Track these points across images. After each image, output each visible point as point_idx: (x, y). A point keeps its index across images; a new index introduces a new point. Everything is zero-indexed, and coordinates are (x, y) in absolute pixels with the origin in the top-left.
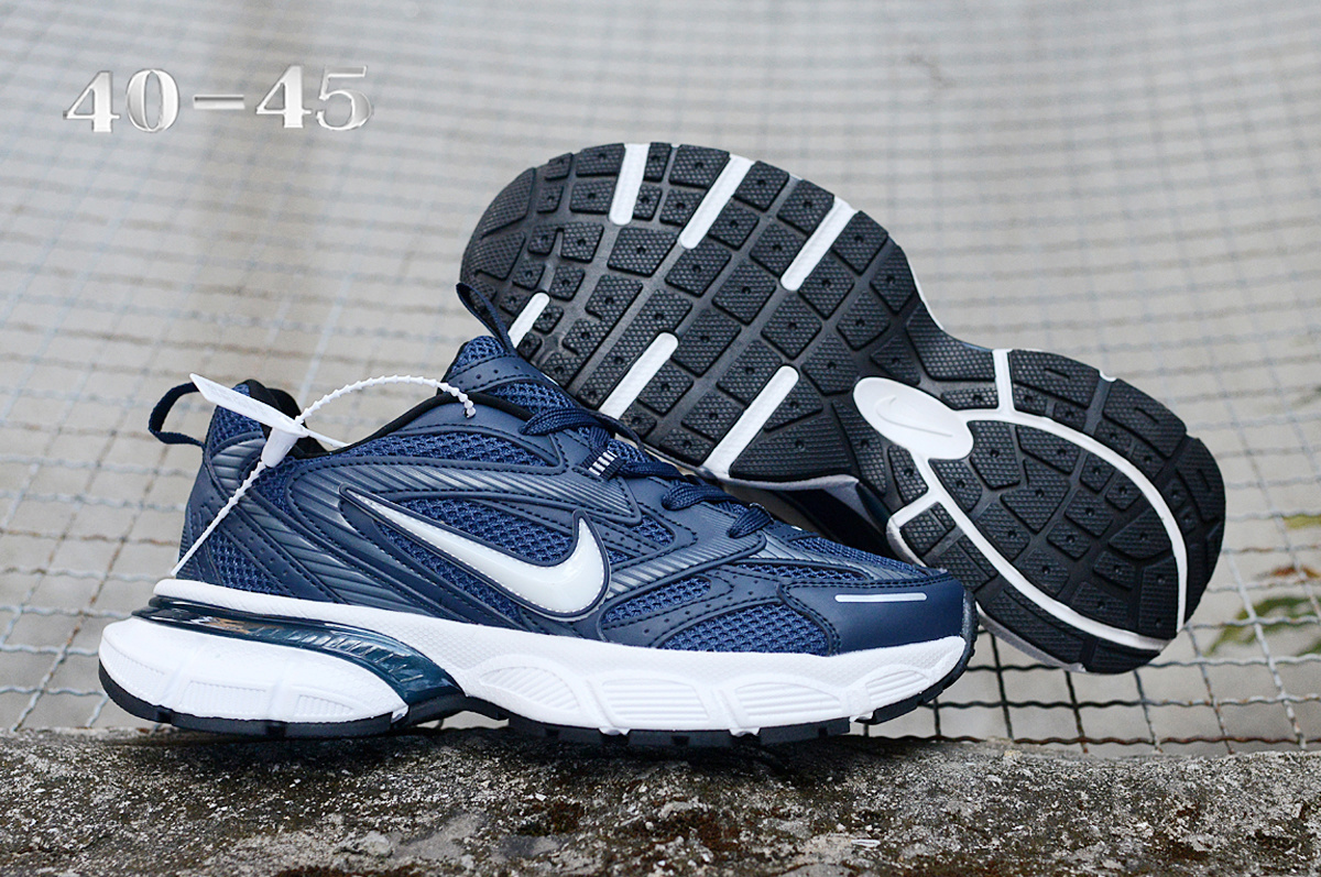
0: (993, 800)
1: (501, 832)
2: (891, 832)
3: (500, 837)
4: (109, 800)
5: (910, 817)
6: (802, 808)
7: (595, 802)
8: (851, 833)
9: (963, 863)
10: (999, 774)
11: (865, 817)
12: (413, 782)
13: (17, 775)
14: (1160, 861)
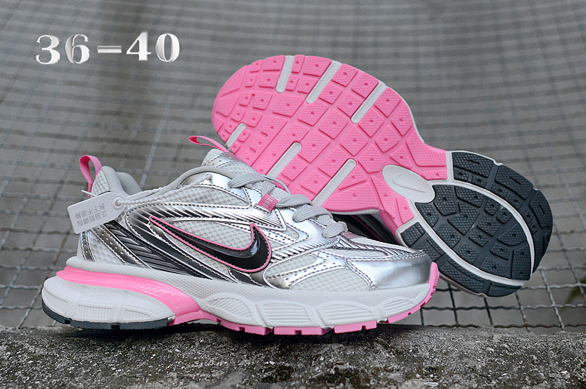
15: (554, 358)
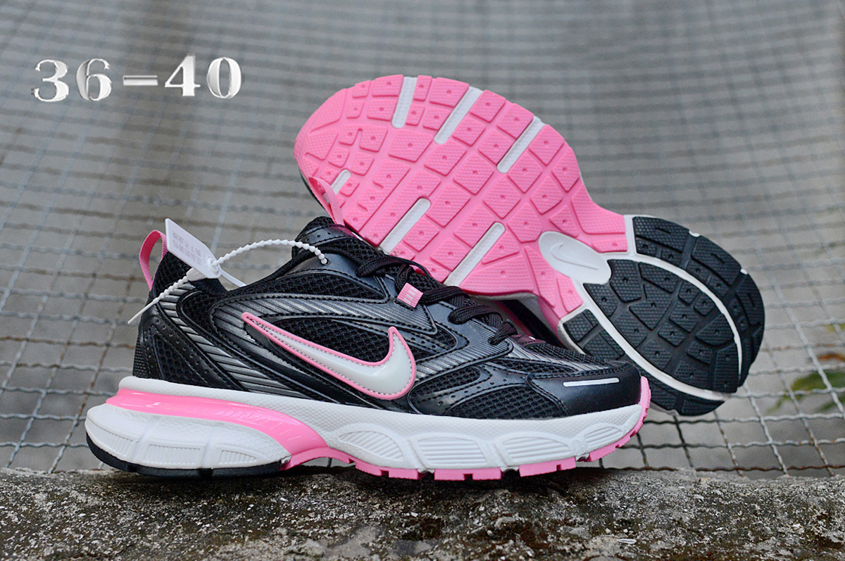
0: (700, 511)
1: (392, 538)
2: (641, 533)
3: (392, 541)
4: (130, 521)
5: (651, 523)
6: (583, 519)
7: (451, 517)
8: (615, 534)
9: (691, 553)
10: (701, 494)
11: (621, 523)
12: (329, 506)
13: (65, 504)
14: (814, 550)
15: (781, 508)
